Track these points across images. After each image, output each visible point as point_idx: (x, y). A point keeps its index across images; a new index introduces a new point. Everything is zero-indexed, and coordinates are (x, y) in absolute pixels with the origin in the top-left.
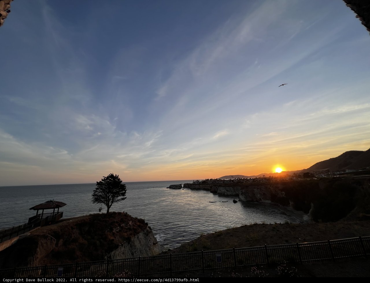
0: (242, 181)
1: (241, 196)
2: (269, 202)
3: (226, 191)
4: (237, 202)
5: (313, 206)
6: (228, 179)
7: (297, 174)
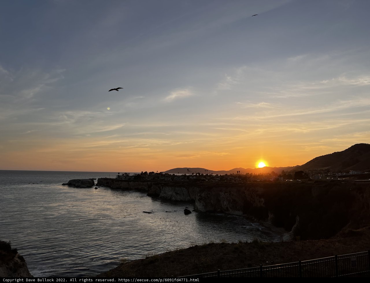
0: (203, 178)
1: (197, 204)
2: (240, 213)
3: (174, 194)
4: (190, 213)
5: (298, 220)
6: (180, 174)
7: (286, 172)
